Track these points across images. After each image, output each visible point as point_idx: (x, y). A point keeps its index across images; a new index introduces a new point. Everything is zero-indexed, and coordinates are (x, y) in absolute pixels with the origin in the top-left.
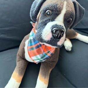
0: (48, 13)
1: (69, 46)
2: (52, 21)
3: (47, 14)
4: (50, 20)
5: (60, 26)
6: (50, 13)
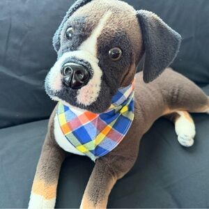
0: (70, 35)
1: (186, 136)
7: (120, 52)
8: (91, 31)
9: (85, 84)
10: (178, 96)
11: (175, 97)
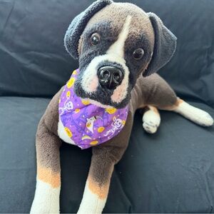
1: (151, 122)
4: (96, 52)
5: (115, 63)
6: (97, 38)
7: (143, 52)
8: (117, 35)
9: (120, 84)
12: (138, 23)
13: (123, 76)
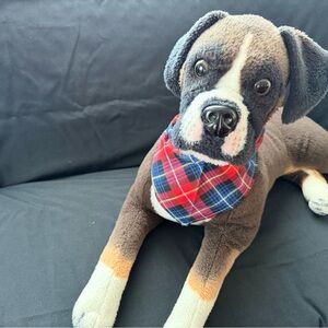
0: (201, 68)
1: (321, 200)
2: (208, 90)
3: (198, 70)
5: (226, 101)
6: (204, 67)
7: (269, 84)
8: (231, 62)
9: (233, 129)
10: (307, 149)
11: (304, 150)
12: (261, 44)
13: (238, 118)
